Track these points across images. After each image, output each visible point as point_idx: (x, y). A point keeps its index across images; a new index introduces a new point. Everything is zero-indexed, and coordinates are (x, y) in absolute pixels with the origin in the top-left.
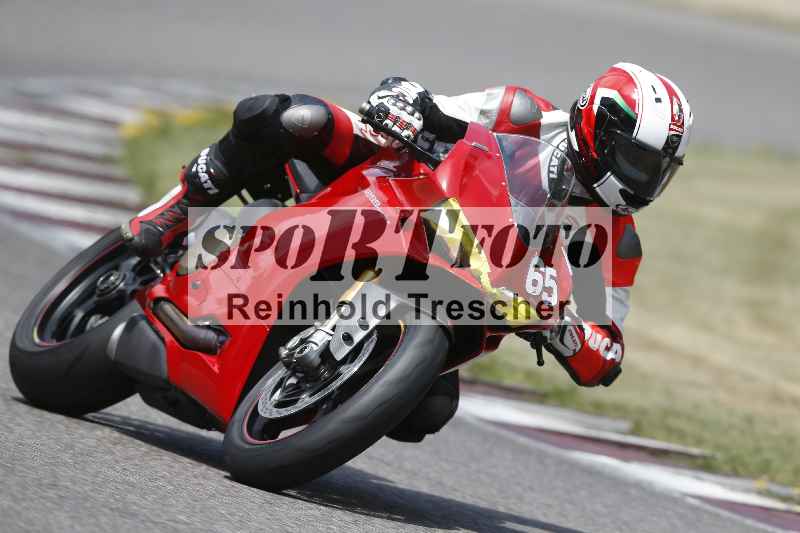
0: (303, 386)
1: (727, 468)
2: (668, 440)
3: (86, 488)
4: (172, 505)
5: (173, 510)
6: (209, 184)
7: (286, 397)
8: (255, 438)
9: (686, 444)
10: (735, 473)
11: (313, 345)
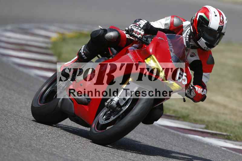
0: (112, 114)
1: (235, 139)
2: (216, 131)
3: (40, 147)
4: (66, 152)
5: (66, 153)
6: (84, 56)
7: (107, 117)
8: (98, 130)
9: (222, 132)
10: (237, 140)
11: (114, 101)
